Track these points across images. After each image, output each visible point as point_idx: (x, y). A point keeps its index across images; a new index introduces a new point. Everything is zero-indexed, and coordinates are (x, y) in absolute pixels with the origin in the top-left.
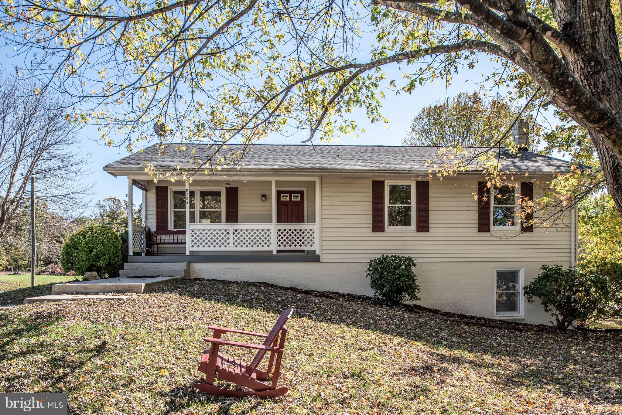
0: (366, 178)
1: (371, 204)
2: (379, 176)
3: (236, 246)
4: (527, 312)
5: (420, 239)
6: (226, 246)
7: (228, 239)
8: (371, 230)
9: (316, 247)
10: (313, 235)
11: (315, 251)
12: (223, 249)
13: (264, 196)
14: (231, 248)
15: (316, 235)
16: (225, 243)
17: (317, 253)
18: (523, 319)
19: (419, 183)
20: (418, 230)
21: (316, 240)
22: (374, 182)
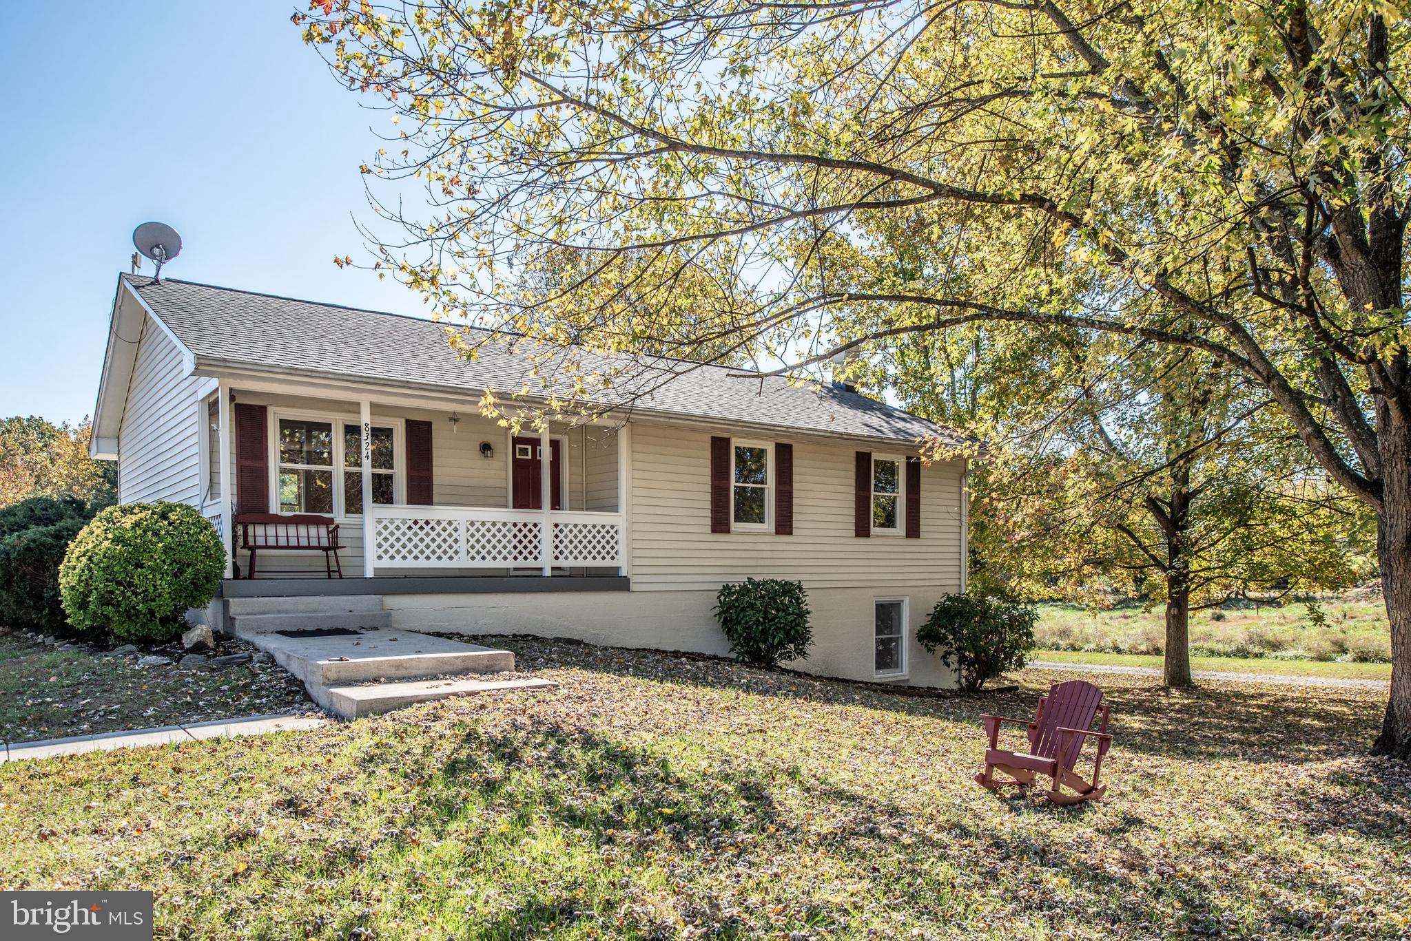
0: (702, 430)
1: (708, 480)
2: (723, 430)
3: (473, 558)
4: (913, 667)
5: (780, 547)
6: (451, 558)
7: (456, 541)
8: (709, 529)
9: (622, 563)
10: (616, 537)
11: (618, 568)
12: (445, 563)
13: (486, 448)
14: (462, 562)
15: (622, 537)
16: (451, 552)
17: (623, 573)
18: (908, 680)
19: (779, 447)
20: (778, 532)
21: (622, 547)
22: (715, 440)
